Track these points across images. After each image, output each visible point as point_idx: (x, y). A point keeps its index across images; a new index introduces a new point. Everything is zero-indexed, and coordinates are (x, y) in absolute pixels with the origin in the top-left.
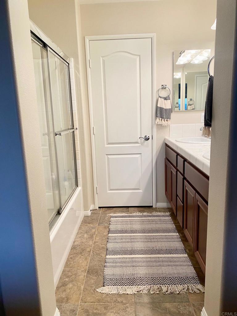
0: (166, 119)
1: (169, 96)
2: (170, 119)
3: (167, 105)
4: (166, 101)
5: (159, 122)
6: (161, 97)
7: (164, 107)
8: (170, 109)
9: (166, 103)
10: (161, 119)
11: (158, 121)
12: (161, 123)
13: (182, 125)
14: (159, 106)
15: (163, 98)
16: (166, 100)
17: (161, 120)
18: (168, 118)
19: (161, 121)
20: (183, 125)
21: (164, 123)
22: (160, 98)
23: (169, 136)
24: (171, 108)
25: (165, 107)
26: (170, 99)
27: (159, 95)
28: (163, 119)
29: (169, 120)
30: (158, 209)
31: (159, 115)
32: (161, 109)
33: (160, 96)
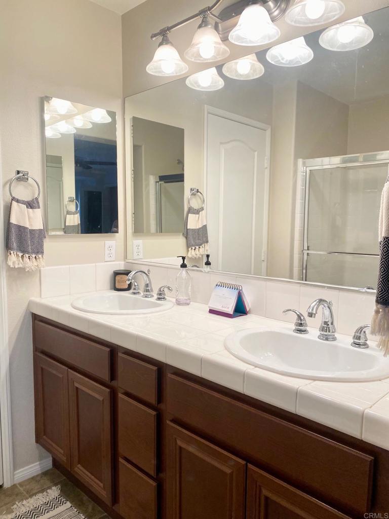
0: (34, 256)
1: (37, 199)
2: (42, 253)
3: (34, 220)
4: (31, 210)
5: (17, 263)
6: (18, 201)
7: (27, 226)
8: (40, 230)
9: (31, 215)
10: (20, 254)
11: (14, 259)
12: (21, 266)
13: (68, 266)
14: (13, 220)
15: (23, 202)
16: (32, 207)
17: (22, 257)
18: (37, 253)
19: (20, 258)
20: (71, 266)
21: (30, 263)
22: (14, 203)
23: (41, 296)
24: (42, 228)
25: (31, 225)
26: (39, 208)
27: (13, 196)
28: (27, 255)
29: (40, 256)
30: (21, 489)
31: (15, 245)
32: (21, 229)
33: (16, 197)
